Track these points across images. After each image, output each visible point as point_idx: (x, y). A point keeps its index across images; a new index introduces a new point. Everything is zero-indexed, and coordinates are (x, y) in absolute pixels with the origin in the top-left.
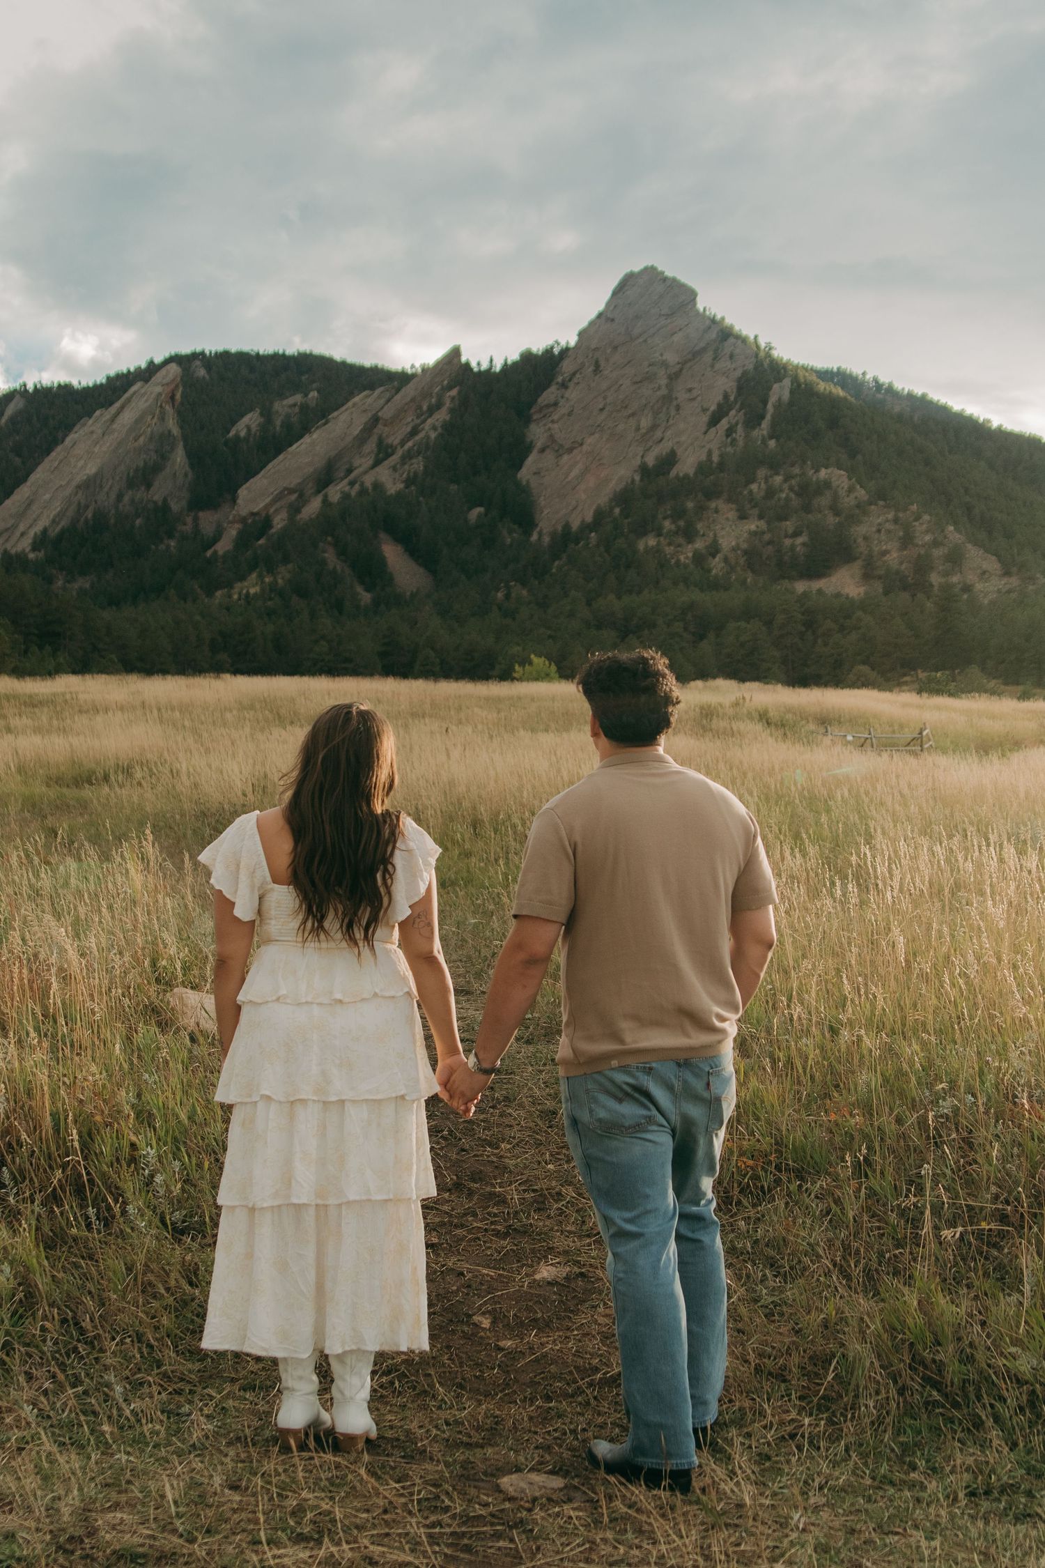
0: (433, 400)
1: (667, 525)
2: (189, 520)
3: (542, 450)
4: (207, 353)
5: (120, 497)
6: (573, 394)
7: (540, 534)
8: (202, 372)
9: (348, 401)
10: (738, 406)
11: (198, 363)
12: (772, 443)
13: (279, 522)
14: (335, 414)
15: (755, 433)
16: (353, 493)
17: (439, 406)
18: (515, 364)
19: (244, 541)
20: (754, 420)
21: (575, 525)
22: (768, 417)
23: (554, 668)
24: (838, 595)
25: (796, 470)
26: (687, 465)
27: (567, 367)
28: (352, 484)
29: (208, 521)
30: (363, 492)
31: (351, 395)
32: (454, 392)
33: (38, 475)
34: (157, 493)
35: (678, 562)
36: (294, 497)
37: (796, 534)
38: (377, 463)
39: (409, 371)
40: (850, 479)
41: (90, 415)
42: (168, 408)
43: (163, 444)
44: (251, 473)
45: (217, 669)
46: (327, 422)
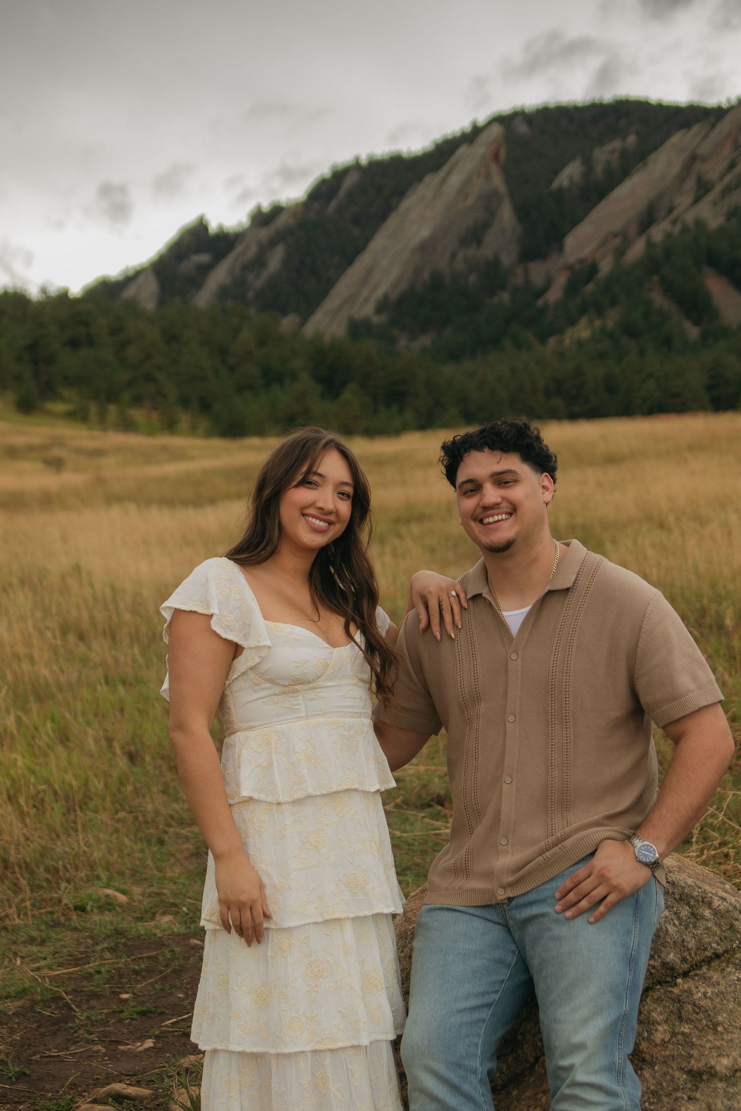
2: (520, 271)
4: (527, 109)
5: (453, 257)
8: (522, 128)
9: (664, 141)
11: (518, 121)
13: (606, 267)
14: (652, 157)
16: (677, 230)
19: (572, 288)
28: (674, 222)
29: (538, 272)
30: (685, 230)
31: (668, 135)
33: (378, 243)
34: (487, 251)
36: (618, 241)
38: (697, 200)
39: (725, 105)
41: (420, 179)
42: (495, 169)
43: (490, 202)
44: (576, 222)
46: (645, 165)
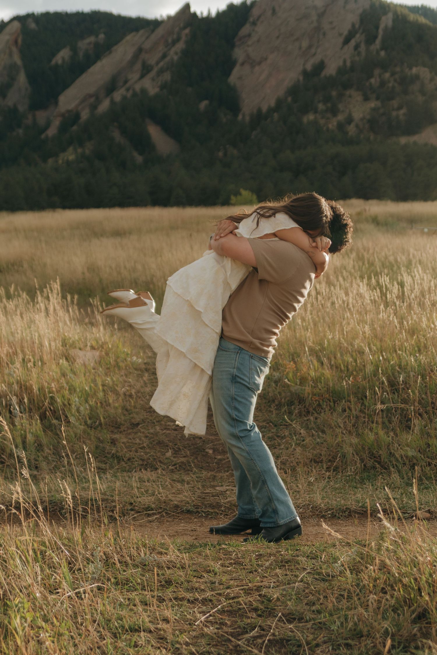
0: (175, 36)
1: (321, 106)
2: (30, 117)
3: (243, 64)
4: (36, 13)
6: (260, 29)
7: (244, 115)
8: (33, 26)
9: (122, 39)
10: (361, 31)
11: (30, 20)
12: (383, 53)
13: (85, 115)
14: (115, 47)
15: (373, 47)
16: (129, 94)
17: (178, 39)
18: (224, 12)
19: (64, 128)
20: (371, 39)
22: (380, 37)
23: (255, 197)
24: (426, 145)
25: (398, 69)
26: (331, 70)
27: (255, 12)
28: (128, 90)
29: (41, 116)
30: (135, 94)
31: (124, 35)
32: (187, 31)
34: (9, 102)
35: (328, 129)
36: (92, 100)
37: (400, 108)
38: (142, 76)
39: (159, 18)
40: (431, 72)
42: (14, 49)
43: (12, 71)
44: (66, 86)
45: (52, 206)
46: (110, 53)
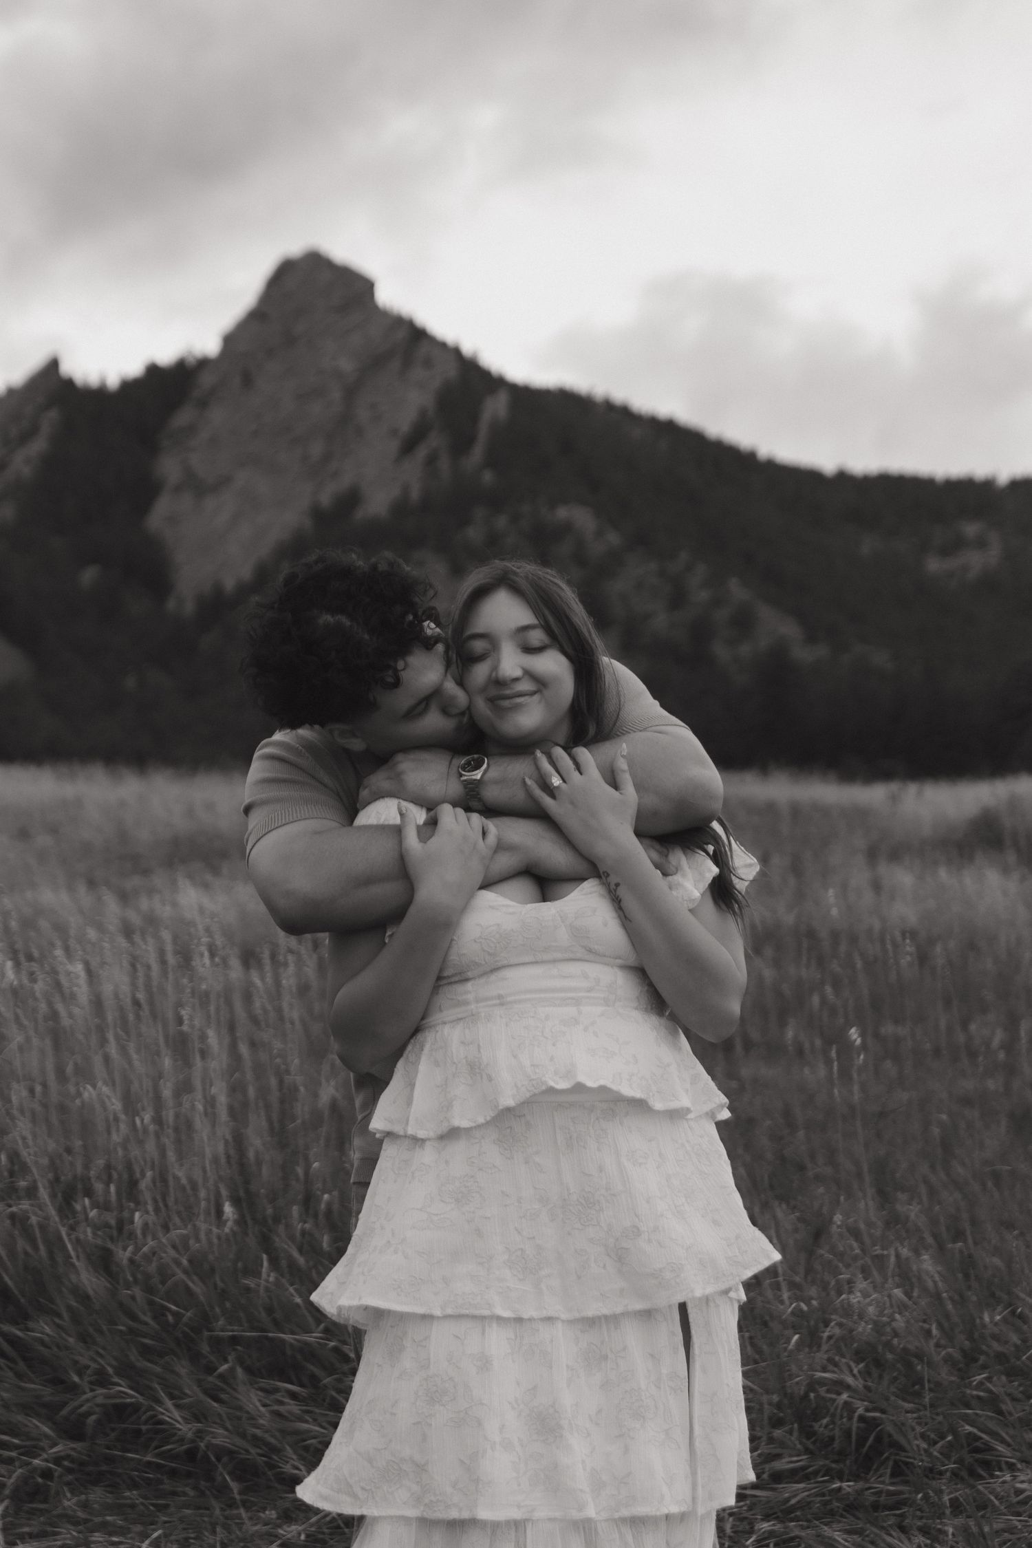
0: (25, 426)
3: (178, 489)
7: (179, 599)
10: (439, 428)
15: (465, 461)
17: (34, 431)
20: (461, 444)
21: (229, 584)
22: (482, 439)
25: (525, 508)
26: (377, 504)
27: (207, 380)
32: (53, 414)
40: (597, 519)
